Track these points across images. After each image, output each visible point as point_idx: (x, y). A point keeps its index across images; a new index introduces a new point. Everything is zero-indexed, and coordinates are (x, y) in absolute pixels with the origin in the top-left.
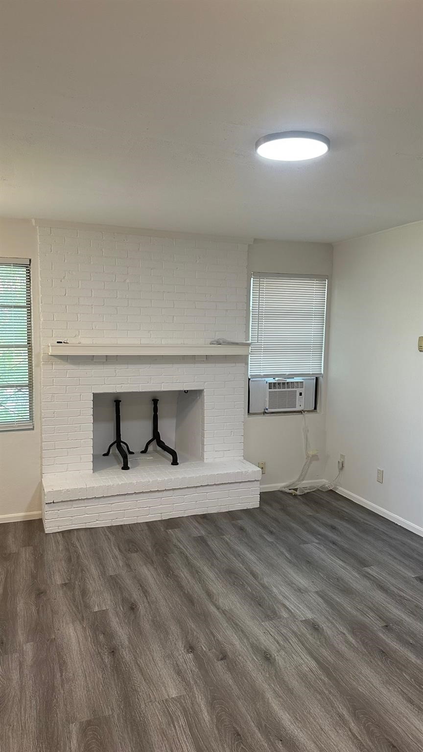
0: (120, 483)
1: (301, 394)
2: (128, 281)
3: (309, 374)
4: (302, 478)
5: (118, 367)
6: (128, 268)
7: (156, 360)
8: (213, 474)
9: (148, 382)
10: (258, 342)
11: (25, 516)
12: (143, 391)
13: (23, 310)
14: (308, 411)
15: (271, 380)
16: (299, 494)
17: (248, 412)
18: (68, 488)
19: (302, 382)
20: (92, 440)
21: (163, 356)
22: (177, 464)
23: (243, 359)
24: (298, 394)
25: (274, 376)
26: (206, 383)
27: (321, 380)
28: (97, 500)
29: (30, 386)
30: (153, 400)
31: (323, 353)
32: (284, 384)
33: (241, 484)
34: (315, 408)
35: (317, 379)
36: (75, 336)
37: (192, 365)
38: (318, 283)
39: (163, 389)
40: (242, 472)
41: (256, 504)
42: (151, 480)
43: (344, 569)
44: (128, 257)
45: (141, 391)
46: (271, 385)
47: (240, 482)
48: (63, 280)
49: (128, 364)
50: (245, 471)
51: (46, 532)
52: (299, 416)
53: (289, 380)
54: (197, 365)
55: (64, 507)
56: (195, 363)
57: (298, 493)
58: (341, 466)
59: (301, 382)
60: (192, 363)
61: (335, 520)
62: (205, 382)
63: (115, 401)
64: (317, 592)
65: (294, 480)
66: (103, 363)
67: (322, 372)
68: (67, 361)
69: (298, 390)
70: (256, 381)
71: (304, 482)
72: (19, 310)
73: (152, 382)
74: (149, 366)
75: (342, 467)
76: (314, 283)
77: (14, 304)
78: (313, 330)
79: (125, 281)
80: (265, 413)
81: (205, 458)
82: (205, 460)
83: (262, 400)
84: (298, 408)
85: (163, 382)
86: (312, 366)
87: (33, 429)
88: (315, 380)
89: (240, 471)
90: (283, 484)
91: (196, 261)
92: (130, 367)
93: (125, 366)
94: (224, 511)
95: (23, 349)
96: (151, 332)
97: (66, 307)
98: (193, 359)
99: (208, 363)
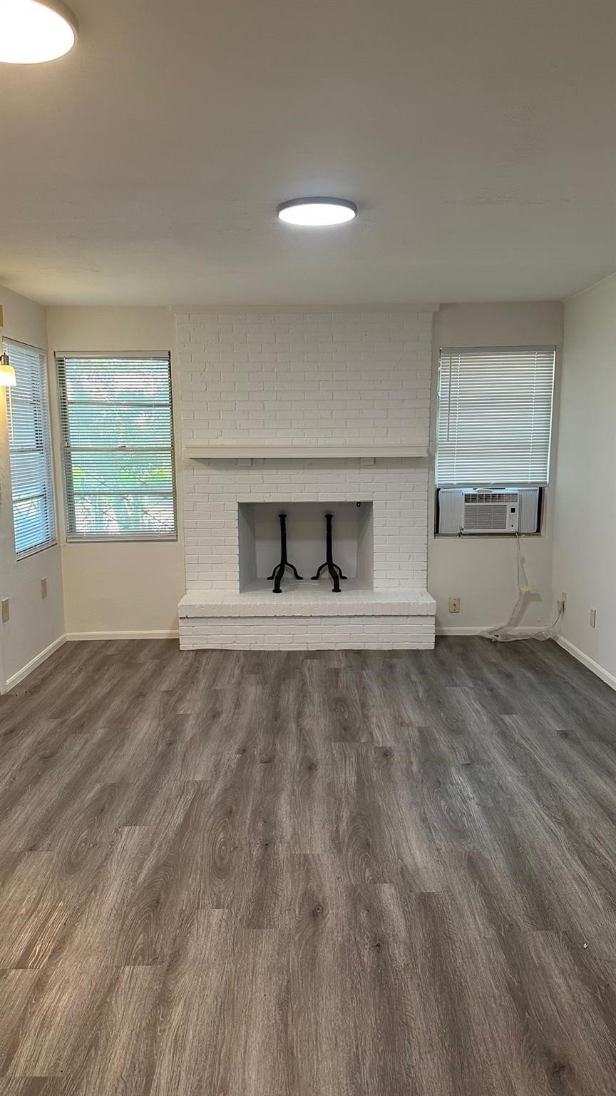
0: (258, 604)
1: (513, 510)
2: (276, 370)
3: (526, 483)
4: (515, 621)
5: (266, 472)
6: (276, 354)
7: (311, 464)
8: (370, 602)
9: (301, 492)
10: (448, 441)
11: (170, 634)
13: (165, 408)
14: (527, 534)
15: (470, 491)
16: (501, 640)
17: (437, 531)
18: (201, 603)
19: (516, 494)
20: (237, 556)
21: (319, 458)
22: (340, 591)
23: (425, 462)
24: (509, 510)
25: (474, 486)
26: (375, 494)
27: (547, 492)
28: (234, 620)
29: (174, 493)
30: (326, 516)
31: (549, 454)
32: (488, 496)
33: (410, 619)
34: (538, 530)
35: (541, 490)
36: (217, 437)
37: (357, 471)
38: (540, 357)
40: (409, 603)
41: (431, 645)
42: (294, 603)
43: (476, 713)
44: (276, 341)
46: (468, 498)
47: (407, 616)
48: (203, 373)
49: (276, 469)
50: (414, 603)
51: (181, 649)
52: (512, 540)
53: (495, 492)
54: (362, 471)
55: (198, 624)
57: (499, 639)
58: (561, 607)
59: (513, 494)
60: (358, 468)
61: (521, 670)
62: (373, 492)
63: (280, 516)
64: (420, 729)
65: (503, 624)
66: (248, 468)
67: (548, 480)
68: (209, 465)
69: (510, 505)
70: (448, 492)
71: (517, 628)
72: (162, 408)
74: (302, 471)
75: (563, 608)
76: (535, 357)
77: (156, 402)
78: (534, 424)
79: (272, 370)
80: (460, 534)
81: (375, 586)
82: (375, 589)
83: (455, 516)
84: (508, 529)
85: (319, 492)
86: (530, 471)
87: (176, 540)
88: (538, 492)
89: (407, 602)
90: (486, 628)
91: (361, 339)
92: (280, 472)
93: (274, 472)
94: (386, 649)
95: (167, 452)
96: (305, 431)
97: (207, 404)
98: (358, 463)
99: (377, 468)
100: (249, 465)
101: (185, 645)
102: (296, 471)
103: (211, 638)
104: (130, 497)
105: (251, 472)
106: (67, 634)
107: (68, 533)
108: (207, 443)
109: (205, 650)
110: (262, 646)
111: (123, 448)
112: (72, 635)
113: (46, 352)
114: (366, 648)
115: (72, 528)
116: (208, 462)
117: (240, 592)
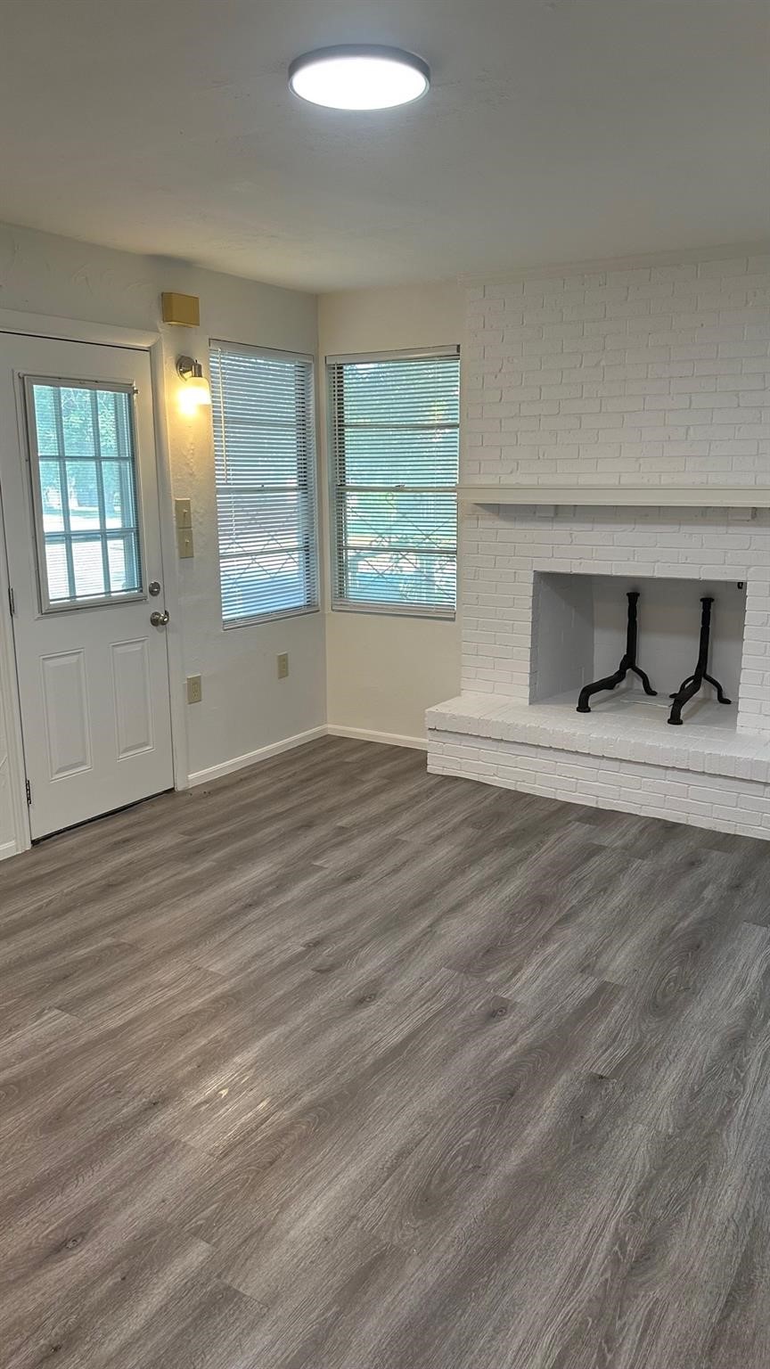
2: (603, 363)
5: (576, 527)
6: (605, 337)
7: (647, 515)
9: (628, 560)
12: (619, 574)
20: (529, 650)
26: (752, 569)
28: (495, 743)
36: (511, 472)
37: (722, 529)
39: (657, 575)
44: (605, 316)
45: (614, 574)
48: (498, 376)
49: (593, 522)
51: (428, 770)
54: (732, 530)
55: (450, 741)
56: (728, 524)
60: (723, 525)
62: (749, 567)
63: (628, 595)
66: (552, 520)
68: (498, 515)
73: (636, 559)
74: (633, 526)
79: (597, 364)
81: (739, 724)
82: (738, 728)
85: (658, 561)
87: (453, 620)
91: (747, 302)
92: (598, 527)
93: (588, 526)
94: (723, 831)
95: (453, 494)
96: (641, 461)
97: (501, 422)
98: (723, 516)
99: (760, 526)
100: (552, 515)
101: (434, 767)
102: (624, 527)
103: (466, 763)
104: (411, 556)
105: (556, 526)
106: (329, 726)
107: (334, 597)
108: (496, 481)
109: (457, 779)
110: (532, 788)
111: (399, 489)
112: (334, 728)
113: (315, 358)
114: (689, 823)
115: (341, 592)
116: (498, 510)
117: (530, 704)
